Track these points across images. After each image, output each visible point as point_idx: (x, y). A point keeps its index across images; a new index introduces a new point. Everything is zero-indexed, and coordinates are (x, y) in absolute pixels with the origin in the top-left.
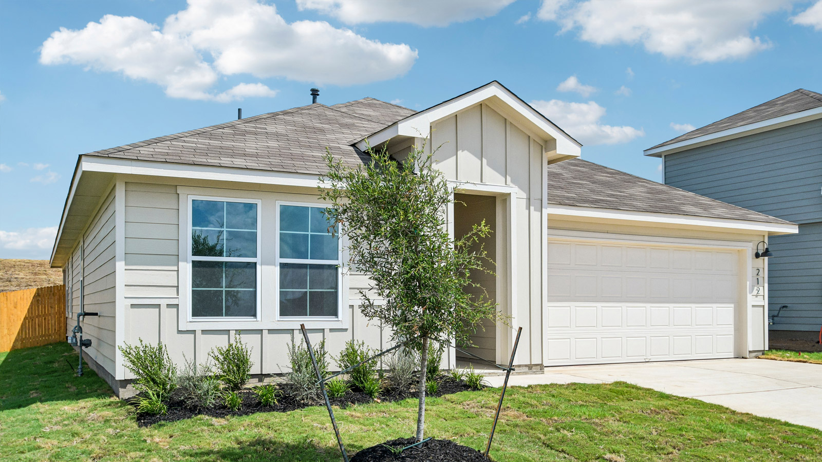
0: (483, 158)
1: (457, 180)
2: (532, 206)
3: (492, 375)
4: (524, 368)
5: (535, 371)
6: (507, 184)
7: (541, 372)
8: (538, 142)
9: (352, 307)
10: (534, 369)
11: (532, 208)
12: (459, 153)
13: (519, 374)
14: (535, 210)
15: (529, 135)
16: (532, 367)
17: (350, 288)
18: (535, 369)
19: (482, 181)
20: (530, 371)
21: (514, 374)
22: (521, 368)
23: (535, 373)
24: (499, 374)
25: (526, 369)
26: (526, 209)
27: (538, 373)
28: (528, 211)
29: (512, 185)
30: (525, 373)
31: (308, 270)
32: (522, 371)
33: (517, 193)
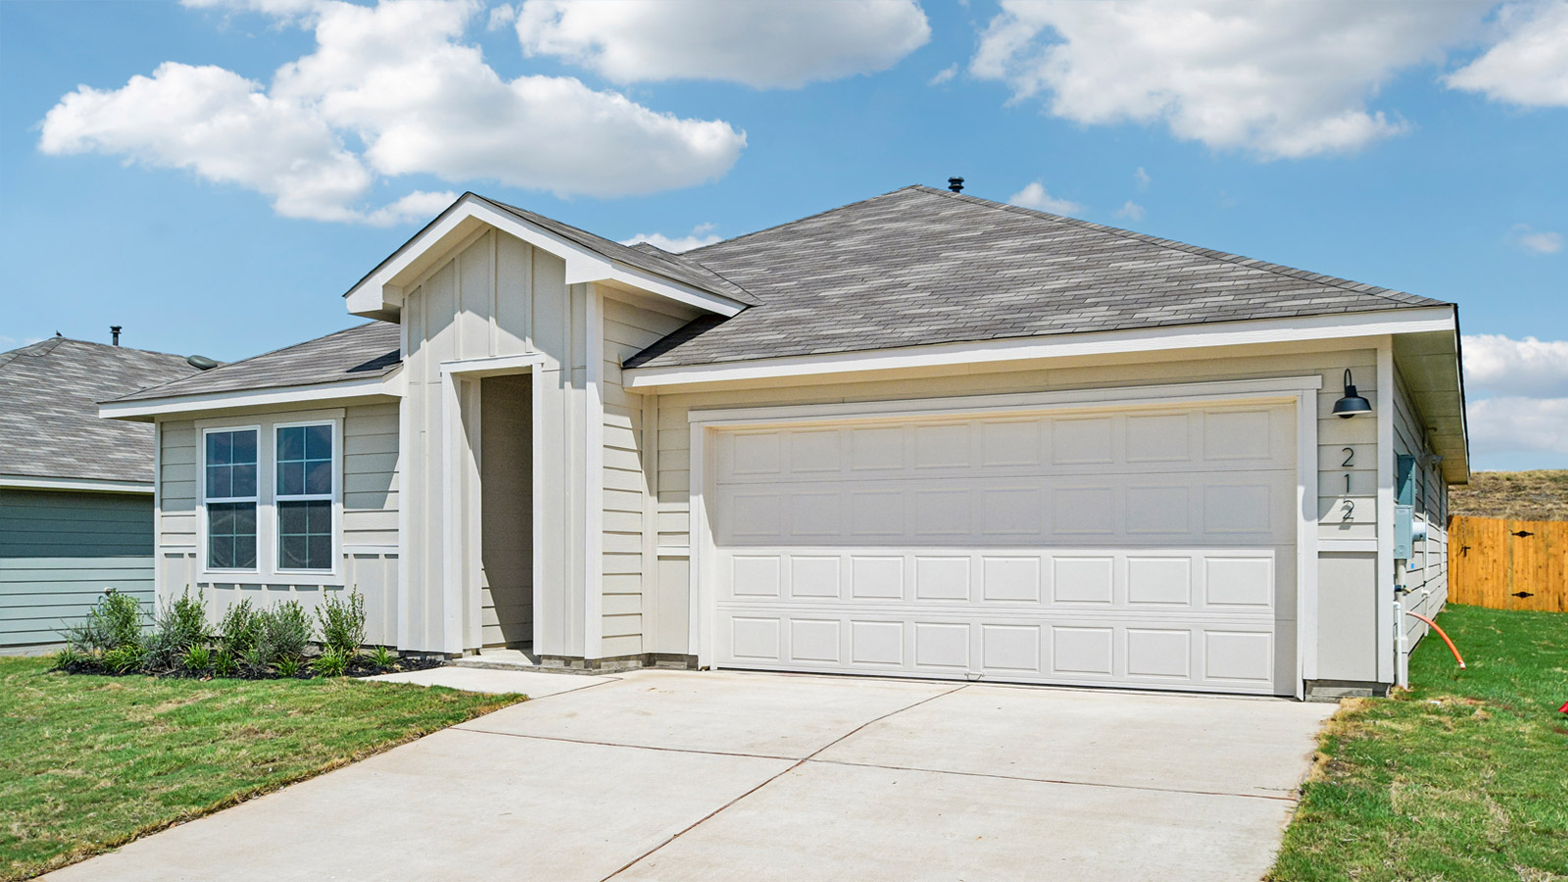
0: (490, 318)
1: (455, 359)
4: (557, 661)
5: (575, 668)
6: (528, 351)
7: (586, 672)
9: (346, 556)
11: (568, 384)
12: (457, 316)
13: (549, 670)
14: (574, 387)
16: (570, 661)
17: (342, 531)
18: (577, 665)
19: (490, 354)
20: (568, 667)
21: (541, 670)
22: (552, 661)
23: (575, 672)
25: (560, 664)
26: (560, 388)
27: (580, 672)
28: (562, 391)
29: (535, 351)
30: (559, 671)
31: (307, 508)
32: (554, 666)
33: (542, 364)
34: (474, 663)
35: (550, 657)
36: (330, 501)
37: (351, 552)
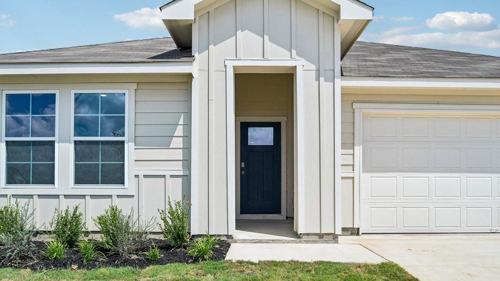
0: (264, 35)
1: (236, 57)
2: (322, 77)
3: (278, 242)
4: (313, 236)
5: (326, 240)
6: (292, 58)
7: (334, 242)
8: (329, 14)
9: (137, 176)
10: (325, 238)
11: (322, 79)
12: (239, 33)
13: (307, 242)
14: (325, 81)
15: (318, 8)
16: (323, 236)
17: (135, 161)
18: (328, 238)
19: (264, 57)
20: (321, 240)
21: (301, 242)
22: (310, 237)
23: (327, 242)
24: (283, 242)
25: (317, 238)
26: (316, 80)
27: (330, 242)
28: (317, 82)
29: (298, 58)
30: (315, 242)
31: (100, 146)
32: (312, 239)
33: (303, 66)
34: (251, 240)
35: (308, 234)
36: (124, 141)
37: (141, 174)
